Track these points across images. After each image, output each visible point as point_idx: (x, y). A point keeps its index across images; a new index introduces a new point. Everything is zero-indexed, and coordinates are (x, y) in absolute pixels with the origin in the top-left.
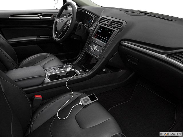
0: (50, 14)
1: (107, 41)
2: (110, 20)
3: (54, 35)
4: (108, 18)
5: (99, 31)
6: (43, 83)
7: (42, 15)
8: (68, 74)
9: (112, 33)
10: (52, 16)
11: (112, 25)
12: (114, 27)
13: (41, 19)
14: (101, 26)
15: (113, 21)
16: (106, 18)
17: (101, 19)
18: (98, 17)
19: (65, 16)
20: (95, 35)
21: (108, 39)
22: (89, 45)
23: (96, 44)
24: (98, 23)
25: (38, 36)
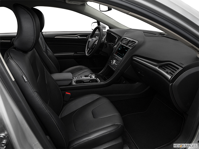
0: (85, 35)
1: (123, 57)
2: (128, 40)
3: (86, 51)
4: (127, 38)
5: (119, 49)
7: (80, 36)
9: (128, 50)
10: (88, 36)
11: (129, 44)
12: (130, 46)
13: (78, 39)
14: (121, 45)
15: (130, 40)
16: (126, 39)
17: (123, 39)
18: (121, 37)
19: (96, 37)
20: (116, 53)
21: (124, 55)
22: (111, 60)
23: (115, 59)
24: (120, 42)
25: (76, 53)
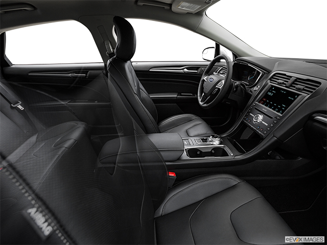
0: (196, 67)
1: (283, 111)
2: (291, 77)
4: (288, 74)
5: (270, 94)
6: (179, 159)
7: (187, 68)
8: (213, 151)
9: (295, 99)
10: (200, 70)
11: (296, 86)
12: (299, 90)
13: (185, 73)
14: (273, 86)
15: (298, 78)
16: (285, 75)
17: (274, 75)
18: (269, 72)
20: (262, 100)
21: (286, 108)
22: (250, 112)
23: (262, 113)
24: (269, 81)
25: (179, 94)
